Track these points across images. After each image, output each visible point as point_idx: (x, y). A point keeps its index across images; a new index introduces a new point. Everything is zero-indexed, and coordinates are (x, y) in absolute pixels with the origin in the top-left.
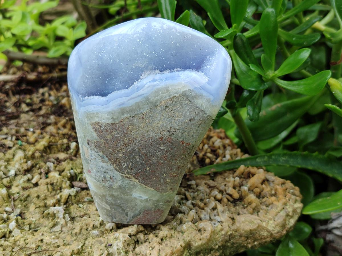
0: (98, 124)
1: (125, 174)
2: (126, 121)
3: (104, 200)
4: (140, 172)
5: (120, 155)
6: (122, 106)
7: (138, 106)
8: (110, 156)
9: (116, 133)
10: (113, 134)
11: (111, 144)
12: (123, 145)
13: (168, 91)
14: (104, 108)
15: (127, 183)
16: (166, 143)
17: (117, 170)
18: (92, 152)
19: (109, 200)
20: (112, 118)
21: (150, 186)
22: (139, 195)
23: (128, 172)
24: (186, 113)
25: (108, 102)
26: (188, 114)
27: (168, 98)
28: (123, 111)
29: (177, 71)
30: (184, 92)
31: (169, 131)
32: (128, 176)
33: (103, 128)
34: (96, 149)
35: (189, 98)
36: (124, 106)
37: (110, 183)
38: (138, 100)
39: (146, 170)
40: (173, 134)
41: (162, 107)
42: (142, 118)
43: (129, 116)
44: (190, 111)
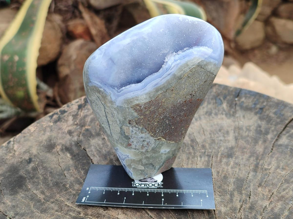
0: (138, 105)
1: (157, 137)
2: (160, 96)
3: (140, 163)
4: (168, 132)
5: (155, 124)
6: (156, 86)
7: (169, 83)
8: (148, 127)
9: (153, 107)
10: (151, 109)
11: (149, 118)
12: (158, 116)
13: (188, 65)
14: (142, 92)
15: (158, 144)
16: (188, 104)
17: (152, 136)
18: (133, 128)
19: (144, 162)
20: (150, 97)
21: (172, 140)
22: (164, 150)
23: (159, 135)
24: (201, 78)
25: (145, 86)
26: (203, 78)
27: (188, 70)
28: (157, 90)
29: (187, 50)
30: (199, 63)
31: (191, 95)
32: (159, 138)
33: (143, 107)
34: (137, 126)
35: (202, 67)
36: (158, 85)
37: (146, 148)
38: (169, 78)
39: (172, 129)
40: (194, 96)
41: (185, 78)
42: (172, 90)
43: (163, 92)
44: (204, 75)
